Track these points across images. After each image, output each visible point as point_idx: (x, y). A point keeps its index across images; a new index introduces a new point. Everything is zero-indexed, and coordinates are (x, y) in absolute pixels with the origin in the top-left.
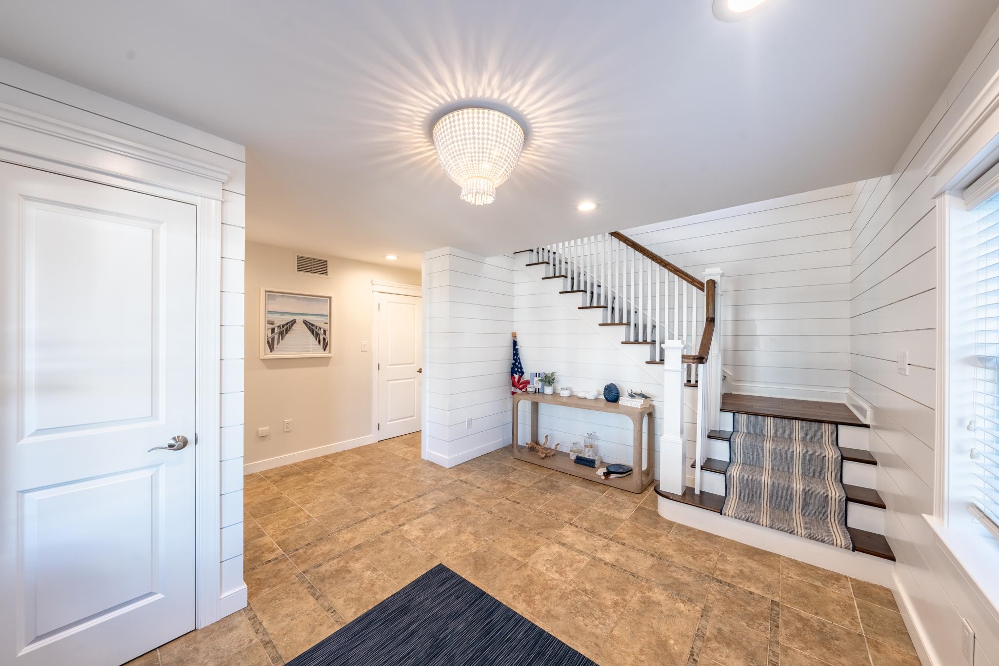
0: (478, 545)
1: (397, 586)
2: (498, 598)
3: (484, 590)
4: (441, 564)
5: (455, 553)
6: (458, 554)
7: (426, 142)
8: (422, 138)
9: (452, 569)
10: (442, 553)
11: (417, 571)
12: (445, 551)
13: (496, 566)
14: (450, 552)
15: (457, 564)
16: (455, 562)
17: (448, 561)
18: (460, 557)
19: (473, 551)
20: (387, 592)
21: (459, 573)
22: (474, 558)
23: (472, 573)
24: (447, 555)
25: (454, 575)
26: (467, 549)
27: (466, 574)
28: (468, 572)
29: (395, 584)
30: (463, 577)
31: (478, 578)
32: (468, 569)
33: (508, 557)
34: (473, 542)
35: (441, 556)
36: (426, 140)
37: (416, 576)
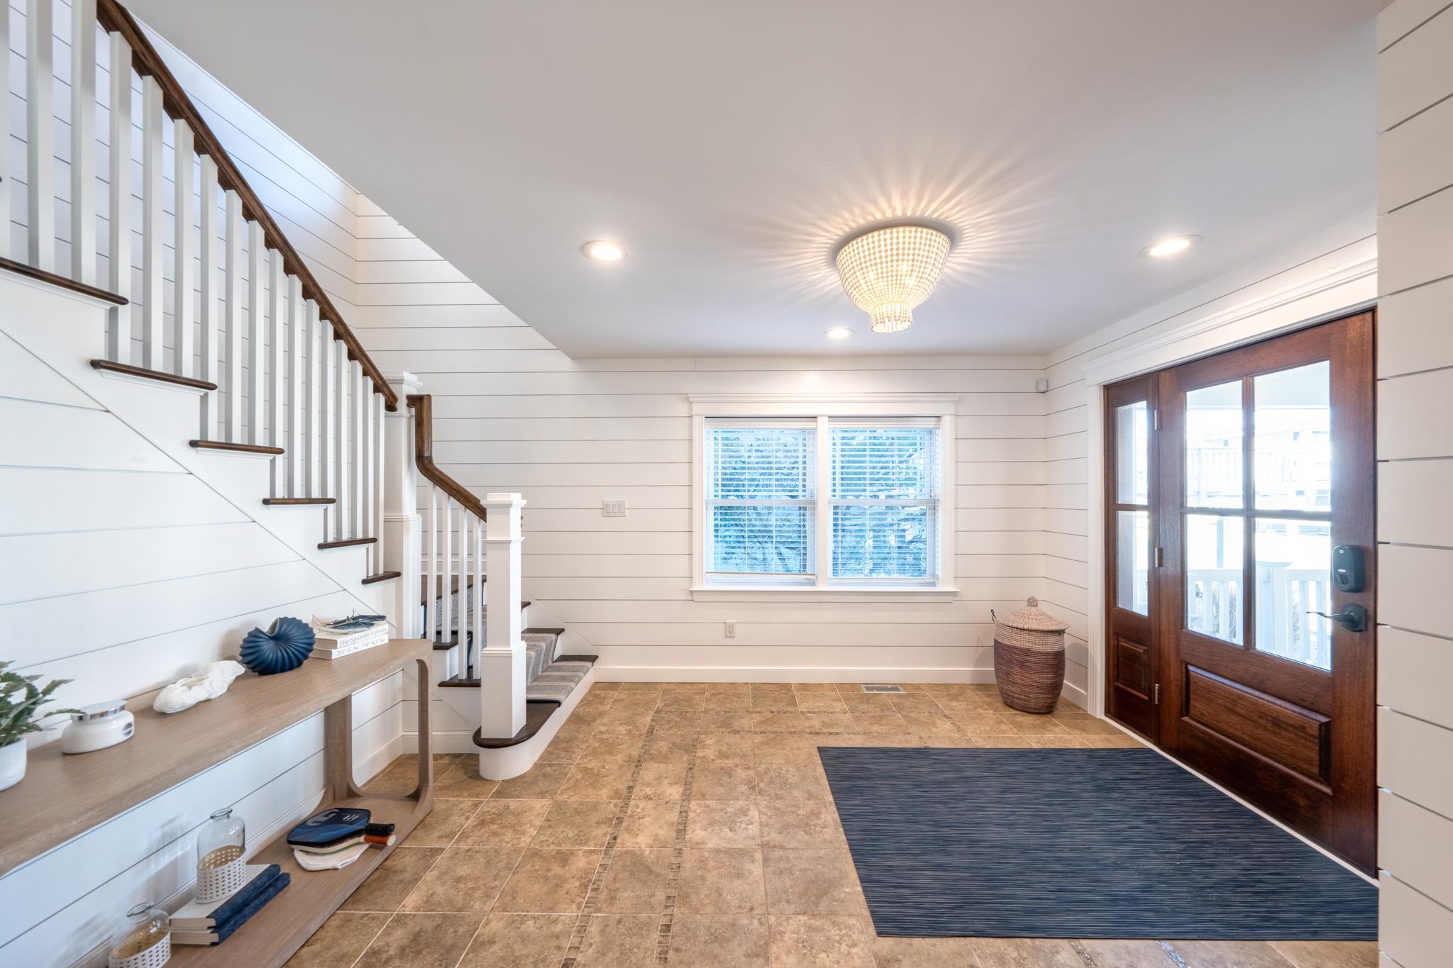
0: (784, 924)
1: (975, 950)
2: (843, 837)
3: (849, 856)
4: (880, 934)
5: (838, 938)
6: (834, 933)
7: (948, 217)
8: (956, 220)
9: (866, 912)
10: (859, 958)
11: (929, 954)
12: (852, 957)
13: (800, 871)
14: (844, 948)
15: (850, 915)
16: (852, 921)
17: (862, 933)
18: (834, 924)
19: (803, 918)
20: (995, 950)
21: (862, 898)
22: (816, 904)
23: (843, 885)
24: (854, 945)
25: (872, 900)
26: (811, 929)
27: (852, 888)
28: (847, 890)
29: (978, 956)
30: (859, 889)
31: (841, 872)
32: (842, 895)
33: (768, 870)
34: (786, 937)
35: (867, 951)
36: (948, 220)
37: (934, 945)
